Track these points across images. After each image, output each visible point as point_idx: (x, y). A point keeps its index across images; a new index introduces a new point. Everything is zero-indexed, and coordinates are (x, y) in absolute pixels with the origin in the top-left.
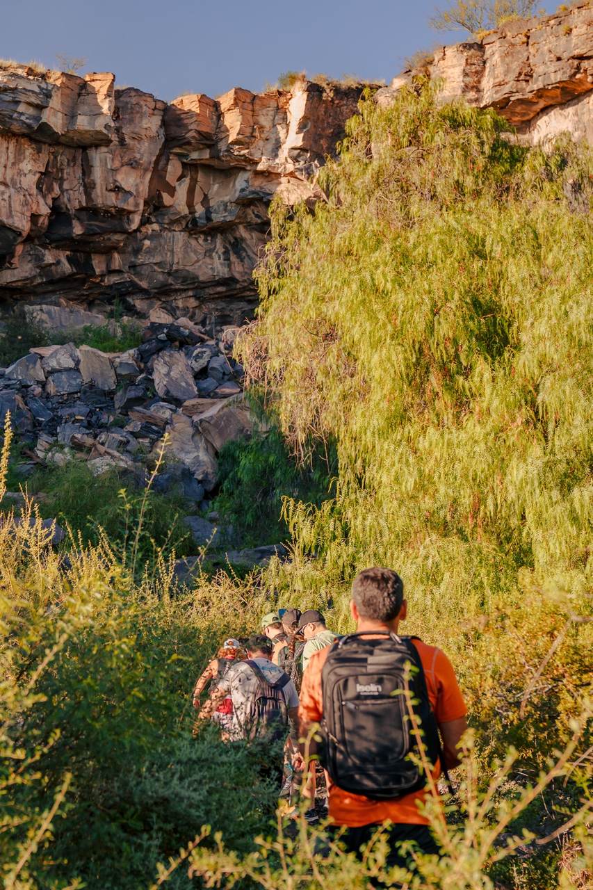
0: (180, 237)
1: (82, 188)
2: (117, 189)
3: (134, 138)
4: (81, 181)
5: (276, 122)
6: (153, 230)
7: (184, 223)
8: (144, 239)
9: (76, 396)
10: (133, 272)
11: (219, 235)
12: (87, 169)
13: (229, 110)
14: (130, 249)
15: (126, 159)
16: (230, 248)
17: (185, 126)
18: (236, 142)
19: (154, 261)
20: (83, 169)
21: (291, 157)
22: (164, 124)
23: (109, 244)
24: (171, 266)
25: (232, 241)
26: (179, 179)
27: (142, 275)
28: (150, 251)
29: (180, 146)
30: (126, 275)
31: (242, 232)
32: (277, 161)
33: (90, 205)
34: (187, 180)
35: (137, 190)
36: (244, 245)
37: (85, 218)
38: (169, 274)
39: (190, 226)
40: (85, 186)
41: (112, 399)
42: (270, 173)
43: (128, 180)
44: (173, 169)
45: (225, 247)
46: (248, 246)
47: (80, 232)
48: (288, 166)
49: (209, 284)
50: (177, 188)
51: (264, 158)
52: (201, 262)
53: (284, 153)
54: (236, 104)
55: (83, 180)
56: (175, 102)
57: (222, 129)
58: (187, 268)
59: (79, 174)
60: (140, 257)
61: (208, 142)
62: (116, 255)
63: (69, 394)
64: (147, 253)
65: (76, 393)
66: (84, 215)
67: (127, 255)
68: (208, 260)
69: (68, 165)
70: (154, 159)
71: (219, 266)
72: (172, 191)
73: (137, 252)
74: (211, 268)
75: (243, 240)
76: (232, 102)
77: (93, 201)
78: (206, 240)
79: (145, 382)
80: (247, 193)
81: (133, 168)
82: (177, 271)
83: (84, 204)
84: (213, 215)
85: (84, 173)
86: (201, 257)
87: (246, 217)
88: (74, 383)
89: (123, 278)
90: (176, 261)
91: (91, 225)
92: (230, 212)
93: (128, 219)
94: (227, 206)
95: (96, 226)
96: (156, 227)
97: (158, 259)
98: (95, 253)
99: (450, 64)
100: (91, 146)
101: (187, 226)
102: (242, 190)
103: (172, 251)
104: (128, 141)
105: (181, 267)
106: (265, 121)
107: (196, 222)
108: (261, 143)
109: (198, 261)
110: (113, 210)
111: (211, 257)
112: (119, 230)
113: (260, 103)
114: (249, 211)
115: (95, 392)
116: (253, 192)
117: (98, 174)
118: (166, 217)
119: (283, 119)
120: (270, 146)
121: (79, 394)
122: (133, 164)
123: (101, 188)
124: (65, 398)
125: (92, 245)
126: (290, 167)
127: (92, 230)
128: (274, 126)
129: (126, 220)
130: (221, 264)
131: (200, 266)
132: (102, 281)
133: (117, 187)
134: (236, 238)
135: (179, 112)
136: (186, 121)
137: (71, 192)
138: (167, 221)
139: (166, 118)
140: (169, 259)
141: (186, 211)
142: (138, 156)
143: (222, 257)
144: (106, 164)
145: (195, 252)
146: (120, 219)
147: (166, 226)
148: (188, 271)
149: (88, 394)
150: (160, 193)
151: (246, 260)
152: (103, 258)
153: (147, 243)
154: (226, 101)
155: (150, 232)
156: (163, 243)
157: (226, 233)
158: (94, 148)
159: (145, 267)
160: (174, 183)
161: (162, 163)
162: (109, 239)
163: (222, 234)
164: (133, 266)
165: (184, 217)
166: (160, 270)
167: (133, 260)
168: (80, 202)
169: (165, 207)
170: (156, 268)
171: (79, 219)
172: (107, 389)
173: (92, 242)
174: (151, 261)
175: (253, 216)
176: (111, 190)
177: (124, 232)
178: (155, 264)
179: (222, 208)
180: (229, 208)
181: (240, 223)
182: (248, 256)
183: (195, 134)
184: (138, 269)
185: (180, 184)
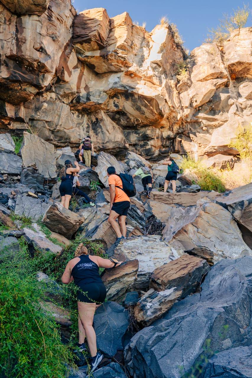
0: (66, 108)
1: (14, 41)
2: (41, 50)
3: (58, 19)
4: (14, 36)
5: (142, 46)
6: (51, 98)
7: (71, 99)
8: (44, 102)
9: (15, 178)
10: (30, 124)
11: (86, 115)
12: (19, 29)
13: (120, 25)
14: (33, 106)
15: (50, 32)
16: (90, 125)
17: (90, 28)
18: (122, 47)
19: (47, 120)
20: (17, 29)
21: (152, 67)
22: (73, 25)
23: (23, 94)
24: (56, 126)
25: (94, 120)
26: (75, 67)
27: (36, 128)
28: (46, 112)
29: (81, 43)
30: (26, 125)
31: (102, 115)
32: (141, 68)
33: (19, 54)
34: (79, 70)
35: (54, 57)
36: (101, 124)
37: (12, 66)
38: (53, 132)
39: (74, 101)
40: (17, 40)
41: (50, 188)
42: (136, 75)
43: (50, 47)
44: (73, 59)
45: (87, 124)
46: (104, 125)
47: (6, 77)
48: (148, 72)
49: (74, 145)
50: (73, 73)
51: (135, 64)
52: (73, 129)
53: (147, 64)
54: (125, 22)
55: (16, 36)
56: (83, 12)
57: (112, 38)
58: (65, 130)
59: (13, 30)
60: (38, 114)
61: (102, 44)
62: (22, 108)
63: (9, 174)
64: (43, 112)
65: (16, 175)
66: (11, 63)
67: (30, 111)
68: (77, 129)
69: (5, 23)
70: (65, 44)
71: (83, 134)
72: (70, 74)
73: (37, 109)
74: (79, 134)
75: (102, 120)
76: (124, 20)
77: (22, 52)
78: (78, 116)
79: (89, 174)
80: (118, 85)
81: (54, 40)
82: (58, 131)
83: (15, 53)
84: (91, 98)
85: (17, 31)
86: (74, 126)
87: (108, 106)
88: (14, 165)
89: (24, 126)
90: (60, 123)
91: (15, 73)
92: (102, 98)
93: (44, 76)
94: (101, 94)
95: (19, 74)
96: (53, 95)
97: (49, 119)
98: (9, 102)
99: (242, 38)
100: (24, 15)
101: (72, 102)
102: (116, 83)
103: (59, 116)
104: (54, 19)
105: (62, 129)
106: (137, 42)
107: (80, 99)
108: (132, 56)
109: (72, 128)
110: (35, 64)
111: (79, 127)
112: (35, 83)
113: (136, 30)
114: (112, 101)
115: (36, 177)
116: (122, 86)
117: (28, 34)
118: (62, 90)
119: (147, 45)
120: (137, 59)
121: (19, 177)
122: (54, 39)
123: (30, 45)
124: (5, 178)
125: (10, 92)
126: (151, 73)
127: (15, 77)
128: (141, 48)
129: (41, 77)
130: (84, 134)
131: (73, 131)
132: (9, 124)
133: (41, 48)
134: (97, 119)
135: (85, 19)
136: (89, 25)
137: (5, 42)
138: (62, 93)
139: (76, 21)
140: (56, 121)
141: (75, 90)
142: (58, 34)
143: (85, 129)
144: (36, 29)
145: (72, 121)
146: (38, 75)
147: (60, 97)
148: (65, 133)
149: (30, 178)
150: (63, 70)
151: (100, 135)
152: (13, 108)
153: (45, 105)
154: (119, 19)
155: (48, 98)
156: (55, 109)
157: (91, 115)
158: (27, 16)
159: (40, 122)
160: (71, 68)
161: (68, 51)
162: (25, 90)
163: (87, 116)
164: (32, 120)
165: (73, 94)
166: (48, 127)
167: (33, 114)
168: (11, 50)
169: (64, 81)
170: (46, 125)
171: (7, 65)
172: (47, 176)
173: (11, 89)
174: (45, 119)
175: (113, 105)
176: (36, 49)
177: (38, 86)
178: (47, 122)
179: (98, 94)
180: (101, 95)
181: (103, 109)
182: (102, 131)
183: (97, 34)
184: (35, 122)
185: (74, 71)
